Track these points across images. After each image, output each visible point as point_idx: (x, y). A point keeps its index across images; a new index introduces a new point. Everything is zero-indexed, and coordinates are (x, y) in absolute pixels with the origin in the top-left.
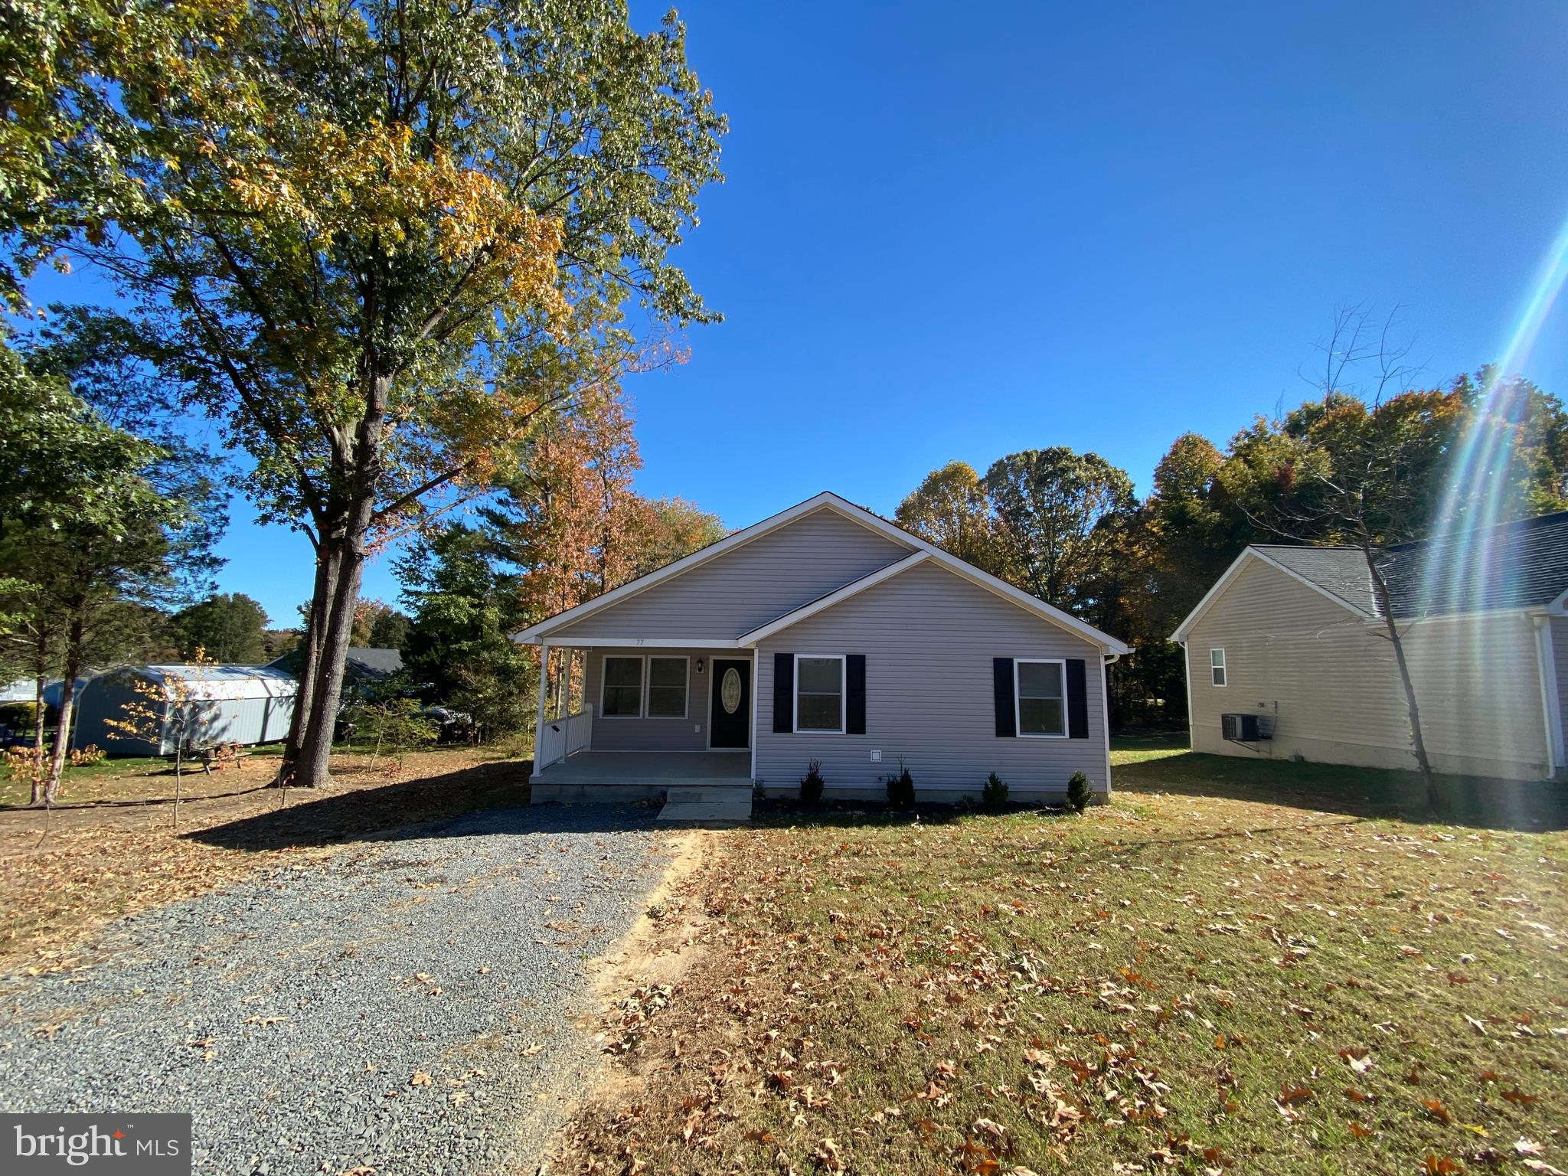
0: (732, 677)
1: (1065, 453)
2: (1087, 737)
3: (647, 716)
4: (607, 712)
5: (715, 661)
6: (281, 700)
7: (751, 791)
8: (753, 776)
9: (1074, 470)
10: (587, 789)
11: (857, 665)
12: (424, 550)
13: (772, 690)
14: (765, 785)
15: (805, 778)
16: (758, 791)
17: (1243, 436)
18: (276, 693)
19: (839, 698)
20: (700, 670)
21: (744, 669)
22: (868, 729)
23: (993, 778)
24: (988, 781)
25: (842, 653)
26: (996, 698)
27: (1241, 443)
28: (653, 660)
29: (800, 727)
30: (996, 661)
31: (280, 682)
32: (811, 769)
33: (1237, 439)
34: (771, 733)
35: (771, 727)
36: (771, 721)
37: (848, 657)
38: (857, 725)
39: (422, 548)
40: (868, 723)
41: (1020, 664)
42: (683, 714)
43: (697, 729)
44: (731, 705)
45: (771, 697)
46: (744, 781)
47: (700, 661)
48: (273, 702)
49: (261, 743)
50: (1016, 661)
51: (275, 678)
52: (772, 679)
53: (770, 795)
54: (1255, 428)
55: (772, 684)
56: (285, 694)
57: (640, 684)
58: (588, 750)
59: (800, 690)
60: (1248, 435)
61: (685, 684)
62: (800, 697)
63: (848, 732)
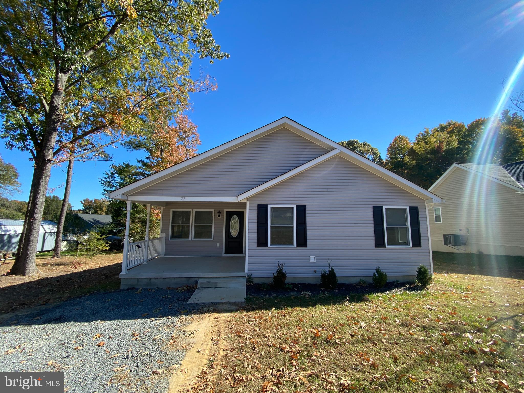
0: (235, 218)
1: (356, 142)
2: (420, 246)
3: (193, 239)
4: (173, 237)
5: (227, 212)
6: (50, 234)
7: (245, 281)
8: (246, 271)
9: (360, 147)
10: (152, 280)
11: (301, 210)
12: (113, 174)
13: (256, 224)
14: (253, 276)
15: (275, 272)
16: (249, 280)
17: (420, 135)
18: (48, 231)
19: (292, 228)
20: (219, 216)
21: (241, 216)
22: (308, 244)
23: (378, 271)
24: (375, 272)
25: (294, 204)
26: (374, 227)
27: (420, 137)
28: (196, 212)
29: (271, 244)
30: (374, 207)
31: (51, 227)
32: (279, 267)
33: (419, 136)
34: (255, 247)
35: (256, 244)
36: (256, 241)
37: (297, 206)
38: (302, 243)
39: (112, 173)
40: (308, 241)
41: (386, 209)
42: (211, 238)
43: (218, 245)
44: (234, 233)
45: (256, 228)
46: (241, 274)
47: (219, 212)
48: (47, 235)
49: (42, 251)
50: (384, 208)
51: (48, 225)
52: (256, 218)
53: (255, 281)
54: (425, 132)
55: (256, 221)
56: (53, 231)
57: (189, 223)
58: (164, 256)
59: (271, 224)
60: (422, 134)
61: (212, 223)
62: (271, 227)
63: (297, 246)
